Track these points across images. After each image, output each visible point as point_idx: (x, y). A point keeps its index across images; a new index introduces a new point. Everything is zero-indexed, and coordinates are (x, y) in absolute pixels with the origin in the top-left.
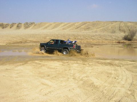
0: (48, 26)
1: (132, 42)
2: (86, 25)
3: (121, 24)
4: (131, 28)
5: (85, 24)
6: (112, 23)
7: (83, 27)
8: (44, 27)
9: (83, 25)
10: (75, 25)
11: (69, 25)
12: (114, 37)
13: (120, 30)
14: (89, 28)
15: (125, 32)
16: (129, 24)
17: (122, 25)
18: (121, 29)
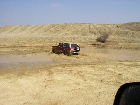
0: (15, 29)
1: (106, 43)
2: (55, 27)
3: (90, 26)
4: (101, 30)
5: (53, 26)
6: (81, 26)
7: (52, 29)
8: (10, 30)
9: (52, 27)
10: (44, 27)
11: (37, 27)
12: (88, 40)
13: (90, 32)
14: (59, 30)
15: (95, 34)
16: (98, 26)
17: (92, 27)
18: (92, 31)
